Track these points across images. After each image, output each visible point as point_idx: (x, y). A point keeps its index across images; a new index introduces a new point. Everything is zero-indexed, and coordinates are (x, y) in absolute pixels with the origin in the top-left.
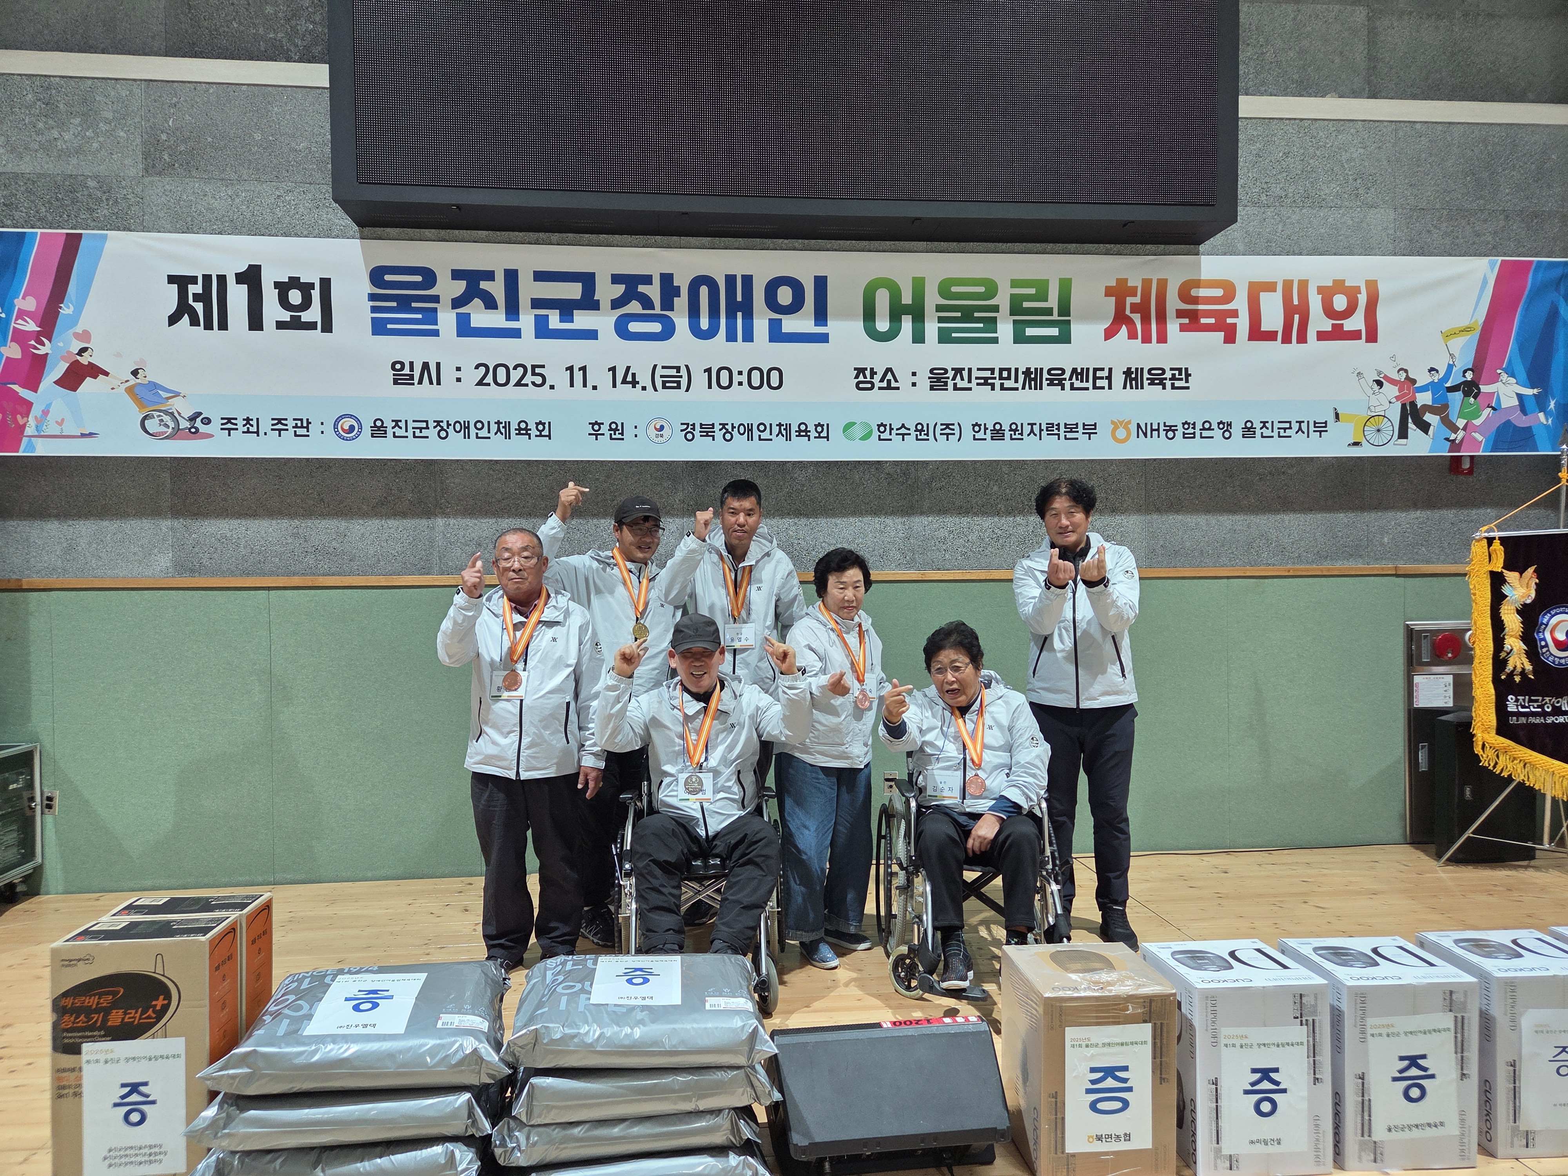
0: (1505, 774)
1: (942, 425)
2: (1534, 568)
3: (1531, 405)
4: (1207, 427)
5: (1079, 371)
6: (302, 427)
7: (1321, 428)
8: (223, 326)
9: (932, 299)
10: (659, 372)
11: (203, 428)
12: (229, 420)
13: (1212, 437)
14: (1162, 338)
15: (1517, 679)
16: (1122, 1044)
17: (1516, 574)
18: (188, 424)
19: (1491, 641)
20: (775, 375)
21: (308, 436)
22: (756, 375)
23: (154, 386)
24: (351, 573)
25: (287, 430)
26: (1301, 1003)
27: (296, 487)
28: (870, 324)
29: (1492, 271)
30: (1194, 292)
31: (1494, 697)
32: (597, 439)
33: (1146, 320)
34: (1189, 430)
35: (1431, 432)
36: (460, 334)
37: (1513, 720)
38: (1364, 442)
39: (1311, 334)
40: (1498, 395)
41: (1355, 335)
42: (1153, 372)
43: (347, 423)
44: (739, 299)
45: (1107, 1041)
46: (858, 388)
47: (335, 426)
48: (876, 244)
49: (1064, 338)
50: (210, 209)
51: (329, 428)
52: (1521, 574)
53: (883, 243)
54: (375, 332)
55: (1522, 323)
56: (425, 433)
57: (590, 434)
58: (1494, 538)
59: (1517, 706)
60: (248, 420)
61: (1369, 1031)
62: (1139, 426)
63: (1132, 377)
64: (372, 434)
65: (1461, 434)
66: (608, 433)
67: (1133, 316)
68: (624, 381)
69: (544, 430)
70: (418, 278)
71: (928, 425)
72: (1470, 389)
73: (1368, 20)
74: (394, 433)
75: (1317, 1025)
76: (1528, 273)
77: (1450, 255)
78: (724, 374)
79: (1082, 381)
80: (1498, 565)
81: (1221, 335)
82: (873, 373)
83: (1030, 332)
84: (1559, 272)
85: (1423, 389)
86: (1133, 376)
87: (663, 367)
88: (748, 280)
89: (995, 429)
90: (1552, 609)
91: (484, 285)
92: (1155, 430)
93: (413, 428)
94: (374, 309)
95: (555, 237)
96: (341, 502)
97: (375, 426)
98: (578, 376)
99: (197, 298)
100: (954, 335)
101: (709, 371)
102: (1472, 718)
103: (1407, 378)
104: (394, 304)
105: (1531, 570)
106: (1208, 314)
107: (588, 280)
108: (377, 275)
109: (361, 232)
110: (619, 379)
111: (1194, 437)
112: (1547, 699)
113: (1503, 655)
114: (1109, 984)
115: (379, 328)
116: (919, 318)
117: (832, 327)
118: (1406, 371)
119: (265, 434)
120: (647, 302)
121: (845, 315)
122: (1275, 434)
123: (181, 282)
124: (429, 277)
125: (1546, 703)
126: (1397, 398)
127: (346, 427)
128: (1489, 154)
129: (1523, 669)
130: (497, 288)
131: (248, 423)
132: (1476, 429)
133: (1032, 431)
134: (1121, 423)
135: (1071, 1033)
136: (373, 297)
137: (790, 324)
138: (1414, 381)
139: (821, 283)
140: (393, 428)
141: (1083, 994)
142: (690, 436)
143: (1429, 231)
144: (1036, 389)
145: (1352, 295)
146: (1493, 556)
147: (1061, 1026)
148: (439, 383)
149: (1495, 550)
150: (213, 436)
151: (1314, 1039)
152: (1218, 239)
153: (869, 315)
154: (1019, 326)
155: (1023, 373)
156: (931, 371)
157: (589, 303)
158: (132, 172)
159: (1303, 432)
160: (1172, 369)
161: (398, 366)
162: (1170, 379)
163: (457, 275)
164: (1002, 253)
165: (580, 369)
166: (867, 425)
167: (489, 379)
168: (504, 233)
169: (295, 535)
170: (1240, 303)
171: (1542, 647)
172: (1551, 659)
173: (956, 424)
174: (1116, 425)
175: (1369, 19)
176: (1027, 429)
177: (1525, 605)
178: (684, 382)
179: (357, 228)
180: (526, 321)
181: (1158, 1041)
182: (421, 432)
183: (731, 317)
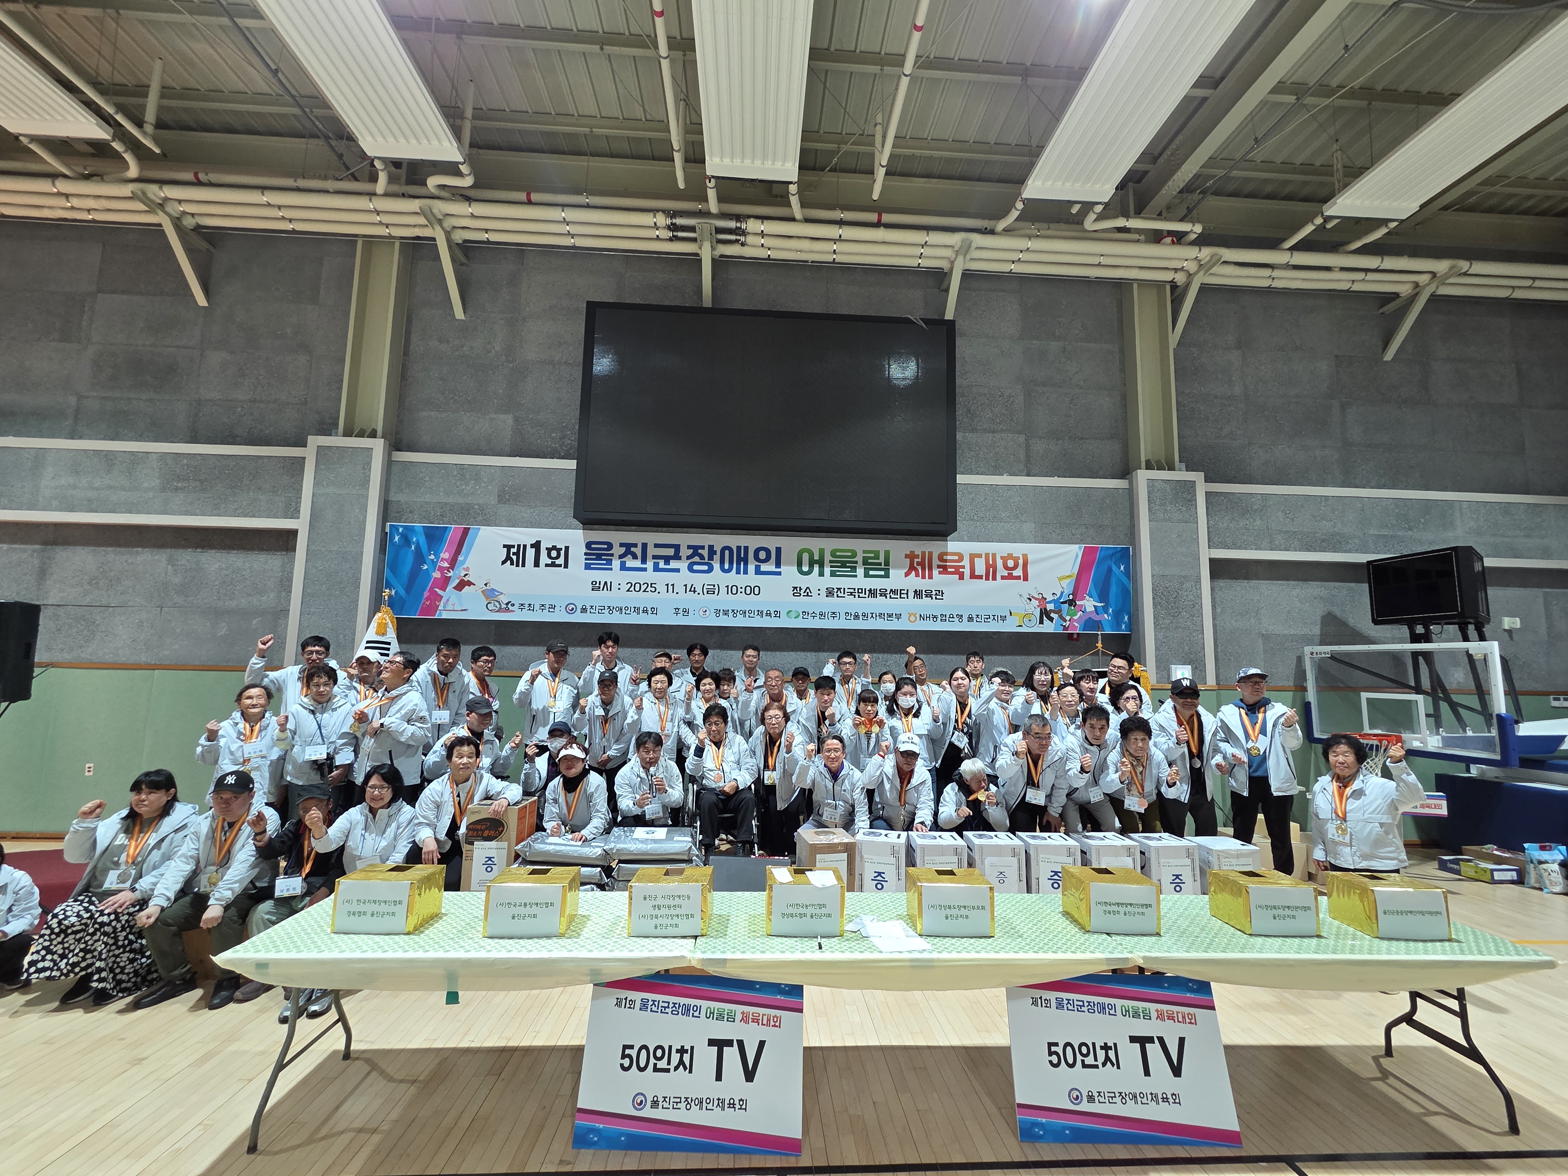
1: (831, 612)
3: (1100, 610)
4: (951, 617)
5: (893, 590)
6: (552, 608)
7: (1004, 618)
8: (523, 565)
9: (828, 557)
10: (706, 587)
11: (511, 608)
12: (522, 605)
13: (954, 621)
14: (931, 577)
18: (505, 606)
20: (757, 589)
21: (554, 612)
22: (748, 588)
23: (493, 590)
25: (546, 609)
28: (799, 567)
29: (1080, 550)
30: (945, 557)
32: (677, 615)
33: (923, 569)
34: (943, 618)
35: (1054, 622)
36: (621, 570)
38: (1024, 625)
39: (998, 577)
40: (1085, 606)
41: (1018, 578)
42: (927, 591)
43: (571, 607)
44: (742, 556)
46: (794, 596)
47: (566, 608)
48: (802, 534)
49: (887, 576)
50: (523, 518)
51: (563, 609)
53: (805, 533)
54: (586, 568)
55: (1095, 573)
56: (603, 611)
57: (674, 613)
60: (530, 605)
63: (918, 594)
64: (581, 612)
65: (1068, 623)
66: (682, 613)
67: (917, 567)
68: (690, 591)
69: (654, 611)
70: (606, 546)
71: (825, 612)
72: (1072, 603)
74: (590, 611)
76: (1096, 552)
77: (1061, 543)
78: (734, 588)
79: (895, 595)
81: (957, 576)
82: (800, 589)
83: (871, 573)
84: (1111, 552)
85: (1050, 602)
87: (708, 585)
88: (746, 548)
89: (855, 615)
91: (632, 549)
92: (928, 617)
93: (599, 609)
94: (586, 559)
95: (664, 529)
97: (583, 608)
98: (670, 588)
99: (514, 553)
100: (837, 573)
101: (727, 586)
103: (1042, 597)
104: (595, 557)
106: (952, 567)
107: (677, 548)
108: (588, 545)
109: (583, 527)
110: (688, 589)
111: (946, 621)
115: (588, 567)
116: (822, 566)
117: (783, 569)
118: (1042, 594)
119: (536, 611)
120: (702, 557)
121: (789, 564)
122: (983, 621)
123: (508, 547)
124: (610, 546)
126: (1038, 606)
127: (570, 609)
128: (1077, 500)
130: (638, 551)
132: (1075, 621)
133: (872, 616)
134: (912, 614)
136: (586, 554)
137: (764, 567)
138: (1045, 599)
139: (779, 550)
140: (590, 609)
142: (718, 615)
143: (1050, 533)
144: (874, 598)
145: (1016, 560)
148: (611, 590)
150: (515, 611)
152: (954, 535)
153: (800, 564)
154: (866, 570)
155: (868, 591)
156: (827, 589)
157: (677, 557)
158: (493, 502)
159: (996, 620)
160: (935, 591)
161: (594, 583)
162: (935, 595)
163: (622, 545)
164: (859, 539)
165: (671, 585)
166: (798, 612)
167: (632, 589)
168: (642, 528)
170: (966, 562)
173: (838, 613)
174: (910, 615)
175: (1026, 440)
176: (870, 615)
178: (716, 592)
179: (581, 525)
180: (650, 565)
183: (738, 564)
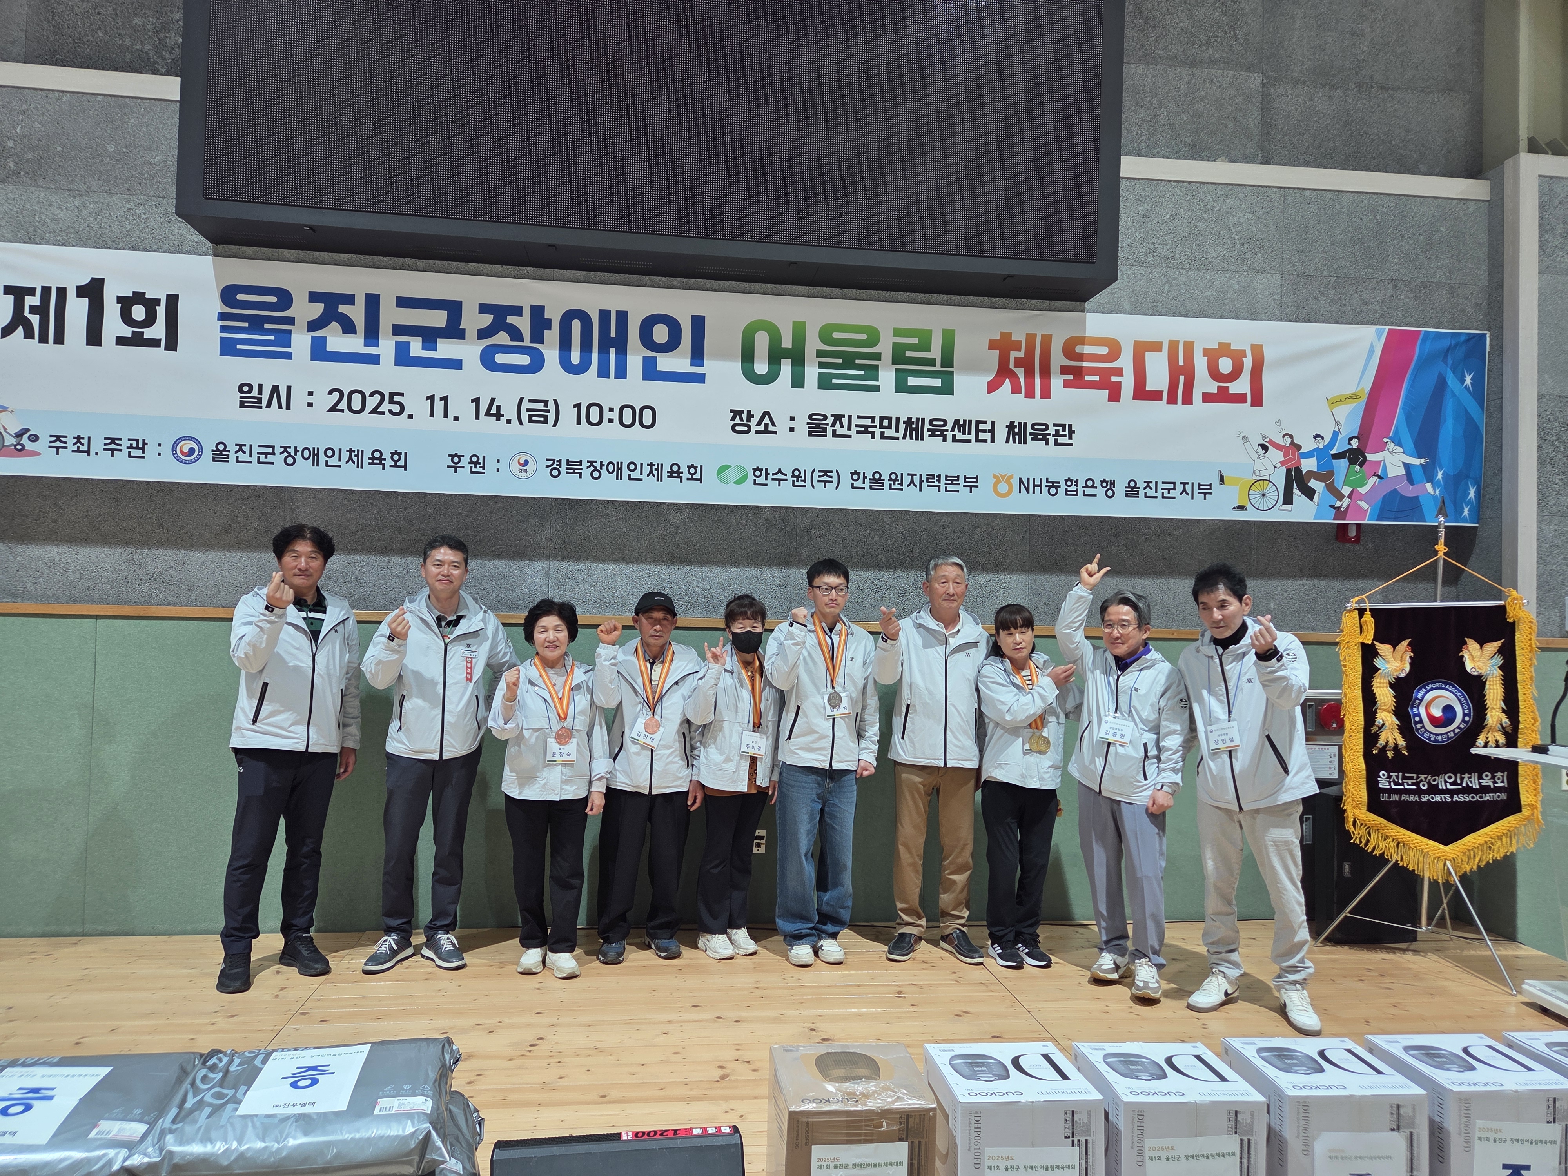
0: (1377, 853)
1: (819, 471)
2: (1408, 641)
4: (1090, 484)
5: (961, 423)
6: (137, 448)
7: (1205, 490)
8: (59, 340)
9: (812, 344)
10: (526, 405)
11: (29, 446)
12: (58, 438)
13: (1095, 495)
14: (1046, 394)
15: (1390, 754)
16: (875, 1165)
17: (1389, 647)
18: (14, 441)
19: (1362, 715)
20: (647, 413)
21: (143, 457)
22: (627, 412)
24: (188, 604)
25: (121, 450)
26: (1073, 1120)
27: (134, 511)
28: (747, 365)
29: (1379, 340)
30: (1078, 349)
31: (1364, 772)
32: (456, 472)
33: (1030, 374)
34: (1072, 487)
35: (1316, 498)
36: (314, 357)
37: (1384, 797)
38: (1249, 506)
39: (1197, 396)
40: (1385, 465)
41: (1240, 398)
42: (1036, 427)
43: (187, 446)
44: (613, 334)
45: (858, 1161)
46: (734, 430)
47: (174, 449)
48: (758, 286)
49: (947, 389)
51: (167, 450)
52: (1394, 647)
53: (764, 285)
54: (223, 353)
55: (1409, 392)
56: (270, 458)
57: (449, 467)
58: (1365, 610)
59: (1390, 782)
60: (79, 439)
61: (1148, 1154)
62: (1021, 481)
63: (1015, 432)
64: (213, 458)
65: (1346, 502)
66: (468, 467)
67: (1016, 370)
68: (488, 414)
69: (399, 460)
70: (273, 299)
71: (805, 471)
72: (1356, 456)
73: (1263, 87)
74: (237, 457)
75: (1090, 1146)
76: (1416, 343)
77: (1337, 323)
78: (594, 411)
79: (964, 433)
80: (1368, 639)
81: (1106, 392)
82: (750, 416)
83: (912, 381)
84: (1445, 343)
85: (1308, 455)
86: (1016, 430)
87: (530, 401)
88: (623, 317)
89: (874, 478)
90: (1428, 684)
91: (343, 309)
92: (1038, 486)
93: (258, 453)
94: (223, 329)
95: (422, 263)
96: (182, 528)
97: (217, 450)
98: (439, 406)
99: (33, 310)
100: (834, 381)
101: (578, 406)
102: (1343, 793)
103: (1292, 443)
104: (246, 325)
105: (1405, 643)
106: (1093, 371)
107: (454, 309)
108: (229, 294)
109: (215, 250)
110: (483, 410)
111: (1077, 495)
112: (1422, 777)
113: (1374, 729)
114: (866, 1096)
115: (228, 348)
116: (799, 362)
117: (710, 367)
118: (1291, 437)
119: (97, 453)
120: (515, 334)
121: (723, 355)
122: (1159, 494)
123: (19, 293)
124: (285, 298)
125: (1421, 781)
126: (1282, 463)
127: (186, 450)
128: (1378, 223)
129: (1396, 745)
130: (356, 313)
131: (79, 441)
132: (1362, 497)
133: (912, 482)
134: (1003, 477)
135: (818, 1152)
136: (222, 316)
137: (665, 363)
138: (1299, 447)
139: (698, 323)
140: (236, 452)
141: (834, 1107)
142: (555, 473)
143: (1316, 298)
144: (917, 439)
145: (1237, 358)
146: (1364, 627)
147: (807, 1144)
148: (288, 407)
149: (1366, 622)
150: (39, 454)
151: (1086, 1162)
152: (1103, 297)
153: (748, 357)
154: (900, 374)
155: (904, 422)
156: (810, 417)
157: (454, 331)
159: (1188, 494)
160: (1055, 425)
161: (246, 389)
162: (1054, 435)
163: (314, 297)
164: (886, 301)
165: (441, 399)
166: (743, 469)
167: (343, 405)
168: (367, 257)
169: (129, 562)
170: (1126, 362)
171: (1416, 723)
172: (1426, 735)
173: (834, 472)
174: (998, 479)
175: (1263, 85)
176: (907, 480)
177: (1398, 679)
178: (552, 417)
179: (211, 245)
180: (387, 346)
181: (915, 1162)
182: (266, 457)
183: (604, 350)
